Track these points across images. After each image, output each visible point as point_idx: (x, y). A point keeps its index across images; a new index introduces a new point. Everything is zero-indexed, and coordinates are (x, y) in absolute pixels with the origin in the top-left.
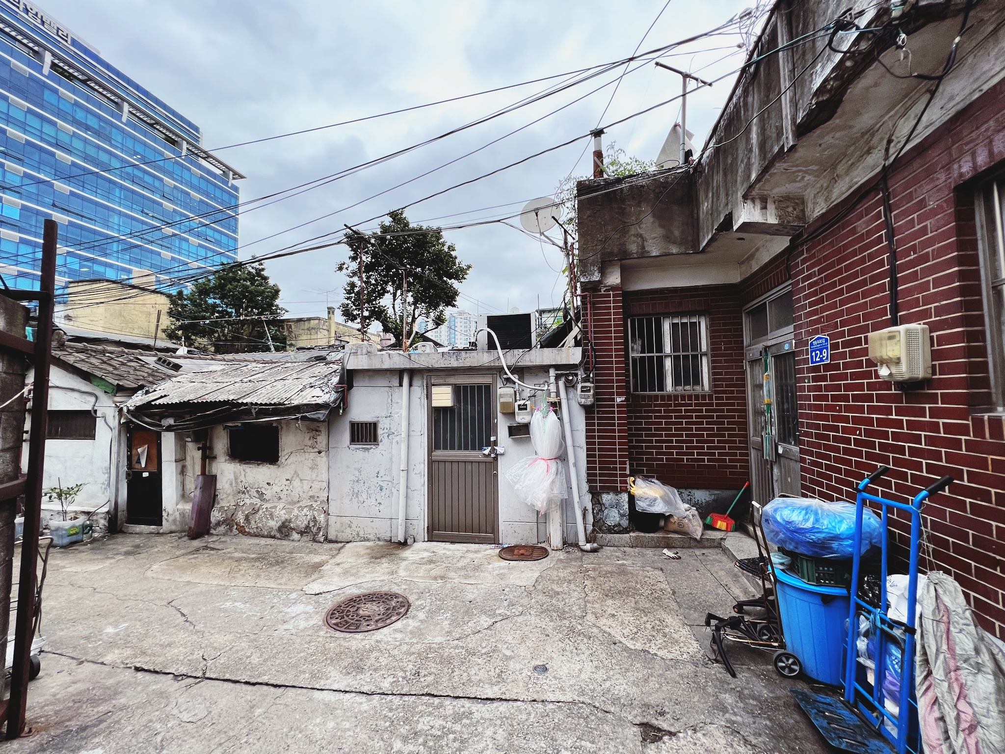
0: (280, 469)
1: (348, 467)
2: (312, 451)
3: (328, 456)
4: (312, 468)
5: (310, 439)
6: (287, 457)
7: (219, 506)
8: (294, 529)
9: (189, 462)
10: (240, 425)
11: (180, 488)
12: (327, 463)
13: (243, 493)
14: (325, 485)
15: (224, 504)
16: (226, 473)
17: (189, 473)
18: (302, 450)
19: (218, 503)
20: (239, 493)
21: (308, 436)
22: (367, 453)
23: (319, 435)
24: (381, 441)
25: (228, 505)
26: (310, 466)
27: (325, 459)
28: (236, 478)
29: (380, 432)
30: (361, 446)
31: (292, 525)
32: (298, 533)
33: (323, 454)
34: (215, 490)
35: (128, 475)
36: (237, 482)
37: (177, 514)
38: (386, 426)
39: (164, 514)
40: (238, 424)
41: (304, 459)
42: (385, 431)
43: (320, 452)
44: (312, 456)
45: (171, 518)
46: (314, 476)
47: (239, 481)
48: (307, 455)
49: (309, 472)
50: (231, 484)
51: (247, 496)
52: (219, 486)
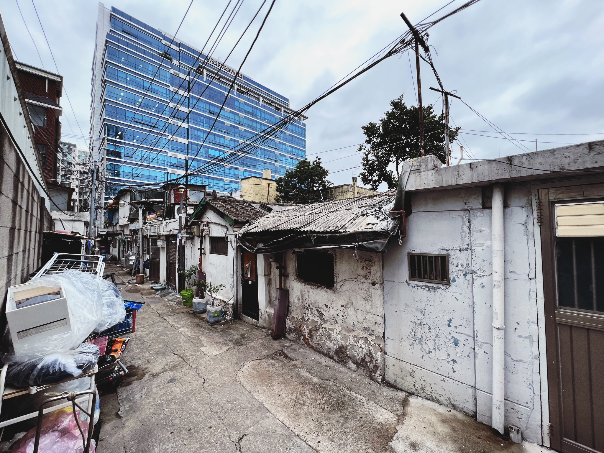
0: (336, 295)
1: (407, 305)
2: (366, 281)
3: (383, 289)
4: (366, 299)
5: (363, 269)
6: (341, 284)
7: (291, 316)
8: (350, 357)
9: (273, 277)
10: (303, 251)
11: (268, 296)
12: (382, 296)
13: (307, 309)
14: (380, 320)
15: (294, 314)
16: (295, 290)
17: (273, 285)
18: (355, 279)
19: (291, 314)
20: (304, 308)
21: (361, 265)
22: (432, 293)
23: (372, 266)
24: (454, 281)
25: (297, 316)
26: (364, 296)
27: (379, 292)
28: (302, 296)
29: (452, 268)
30: (424, 284)
31: (348, 353)
32: (354, 363)
33: (377, 286)
34: (289, 302)
35: (242, 280)
36: (302, 299)
37: (266, 315)
38: (460, 262)
39: (260, 313)
40: (302, 250)
41: (357, 288)
42: (460, 267)
43: (374, 284)
44: (366, 286)
45: (263, 317)
46: (368, 307)
47: (304, 298)
48: (360, 284)
49: (363, 302)
50: (299, 299)
51: (310, 313)
52: (291, 299)
